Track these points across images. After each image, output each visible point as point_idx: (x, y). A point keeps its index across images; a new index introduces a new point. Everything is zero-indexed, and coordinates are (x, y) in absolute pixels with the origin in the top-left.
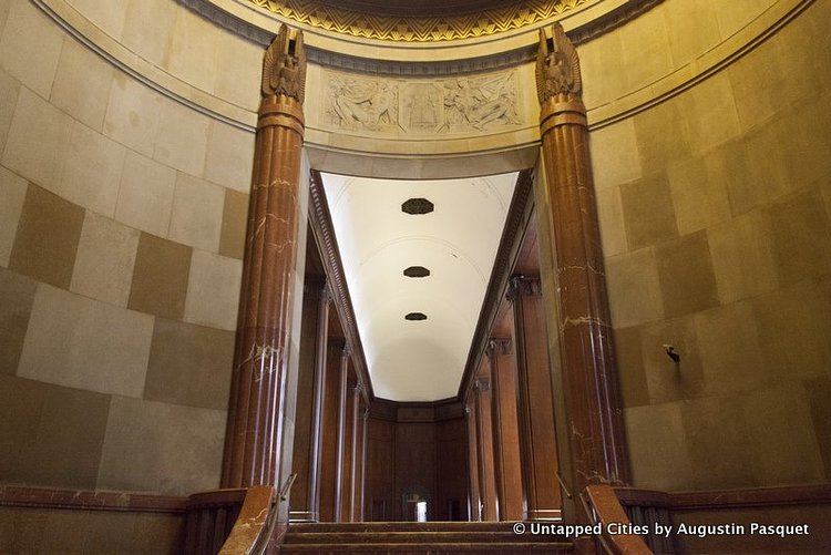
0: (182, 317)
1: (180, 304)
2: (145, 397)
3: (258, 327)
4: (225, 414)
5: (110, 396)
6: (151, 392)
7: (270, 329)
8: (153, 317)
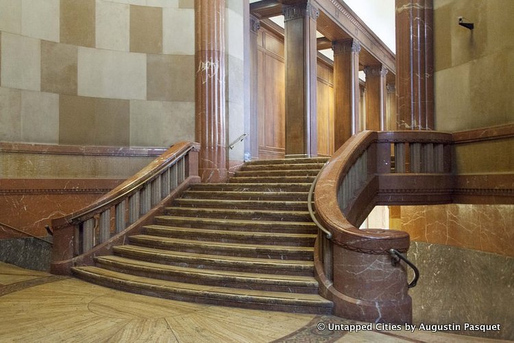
0: (162, 52)
1: (159, 44)
2: (148, 99)
3: (202, 51)
4: (194, 104)
5: (129, 101)
6: (151, 96)
7: (209, 51)
8: (145, 54)
